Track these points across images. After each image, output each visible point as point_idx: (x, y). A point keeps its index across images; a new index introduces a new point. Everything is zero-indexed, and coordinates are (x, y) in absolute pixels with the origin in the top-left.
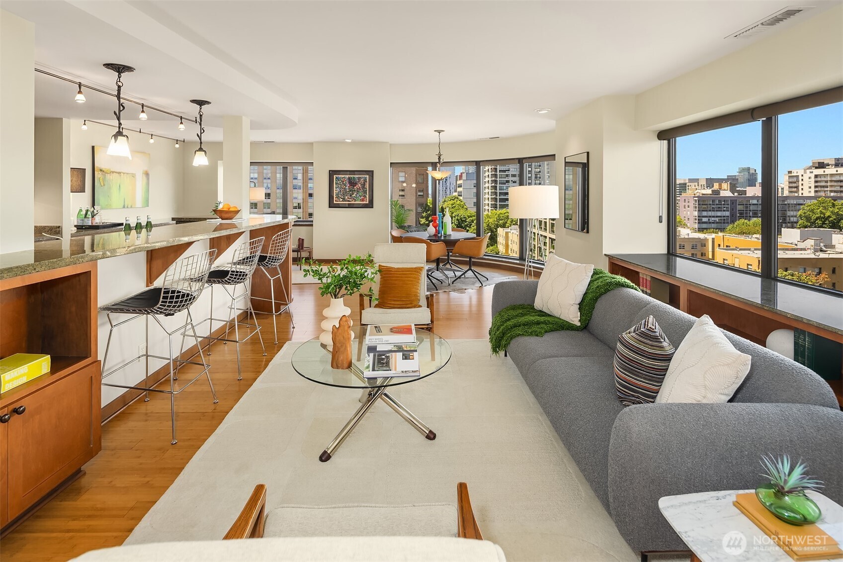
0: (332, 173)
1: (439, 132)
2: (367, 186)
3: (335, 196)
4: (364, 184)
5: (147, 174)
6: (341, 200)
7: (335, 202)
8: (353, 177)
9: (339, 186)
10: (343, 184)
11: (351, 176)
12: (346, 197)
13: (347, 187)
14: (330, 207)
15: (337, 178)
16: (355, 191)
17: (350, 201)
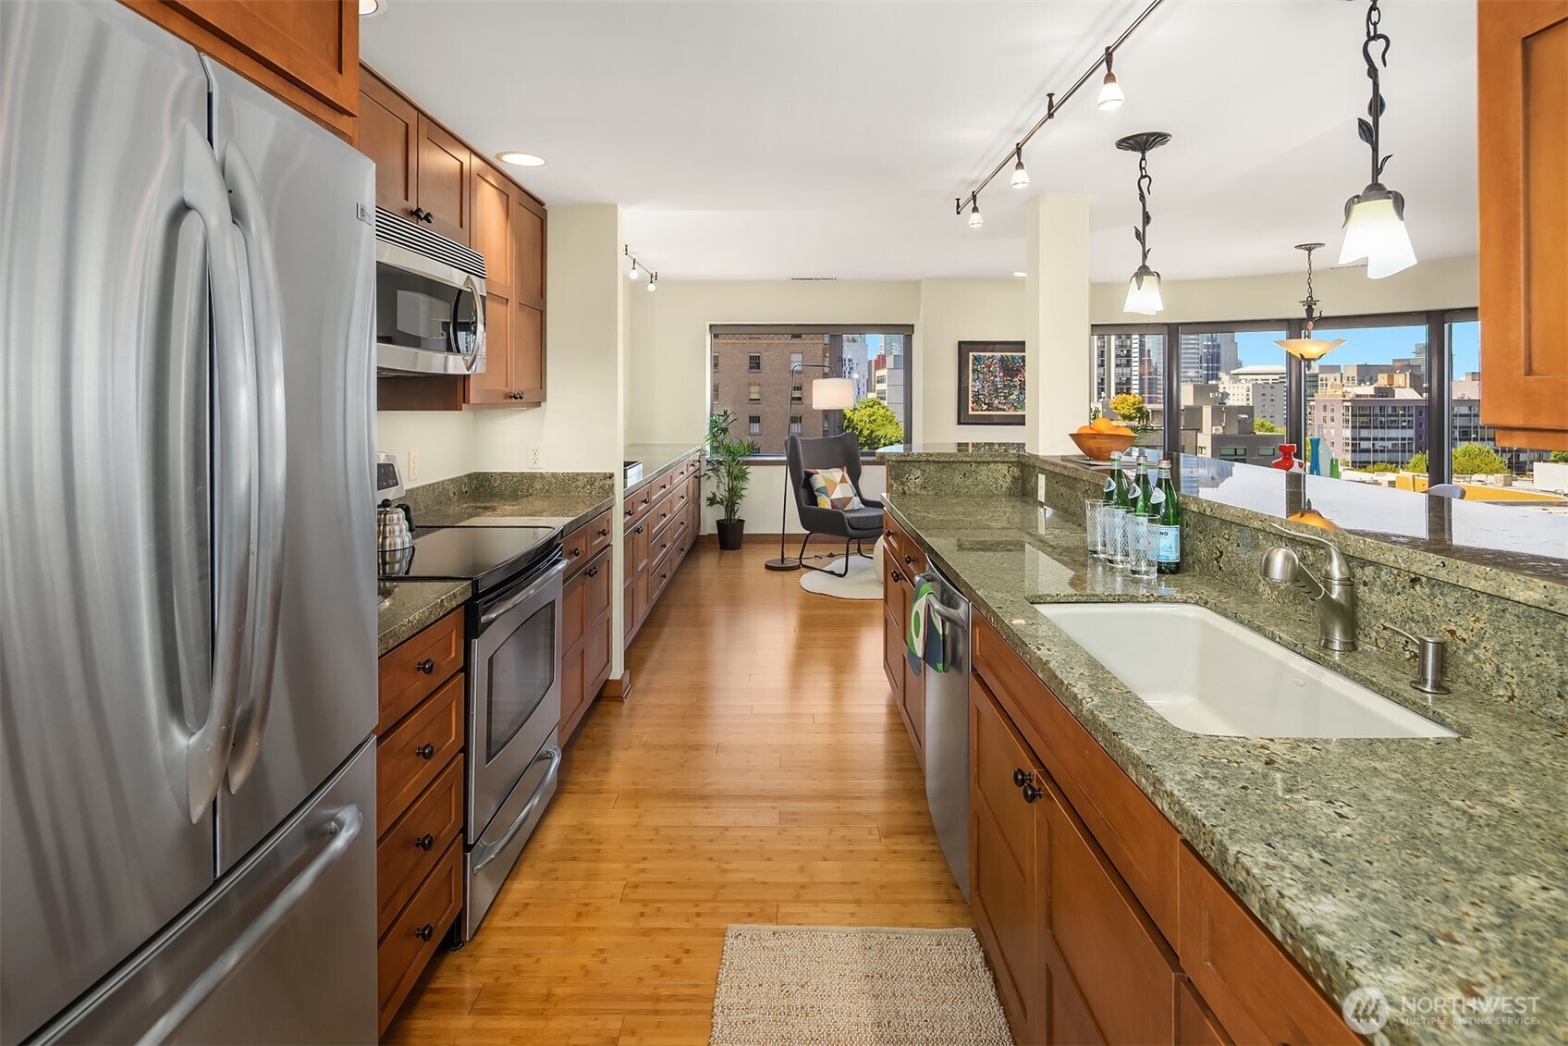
0: (964, 347)
1: (1309, 248)
3: (970, 399)
6: (985, 407)
7: (971, 412)
8: (1012, 356)
9: (981, 376)
10: (989, 371)
11: (1008, 354)
12: (996, 402)
13: (998, 379)
14: (959, 423)
15: (975, 358)
16: (1015, 387)
17: (1004, 410)
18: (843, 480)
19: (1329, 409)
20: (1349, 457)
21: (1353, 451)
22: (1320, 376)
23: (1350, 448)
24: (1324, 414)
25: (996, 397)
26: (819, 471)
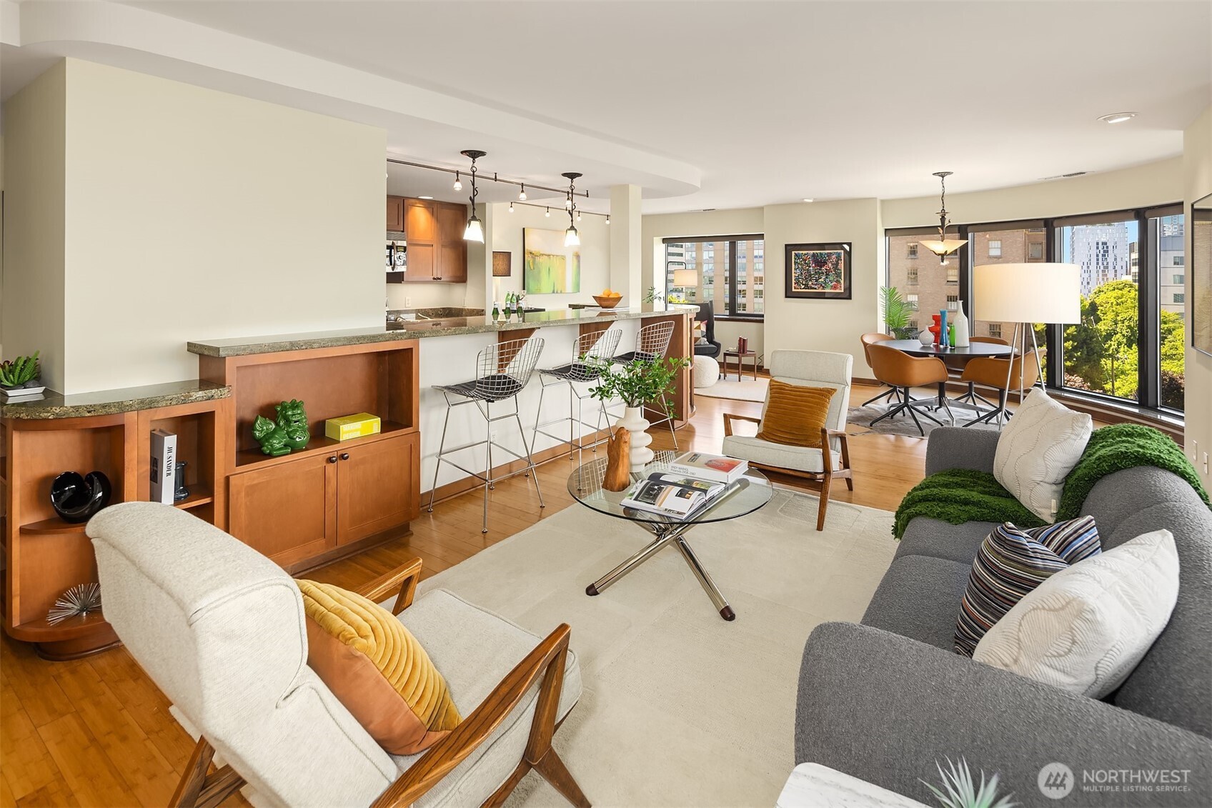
0: (789, 248)
1: (942, 175)
2: (841, 265)
3: (793, 281)
4: (837, 264)
5: (578, 257)
6: (803, 287)
7: (793, 290)
8: (820, 253)
9: (800, 266)
10: (805, 263)
11: (817, 252)
12: (810, 283)
13: (811, 268)
14: (786, 297)
15: (796, 255)
16: (823, 273)
17: (816, 289)
25: (810, 280)
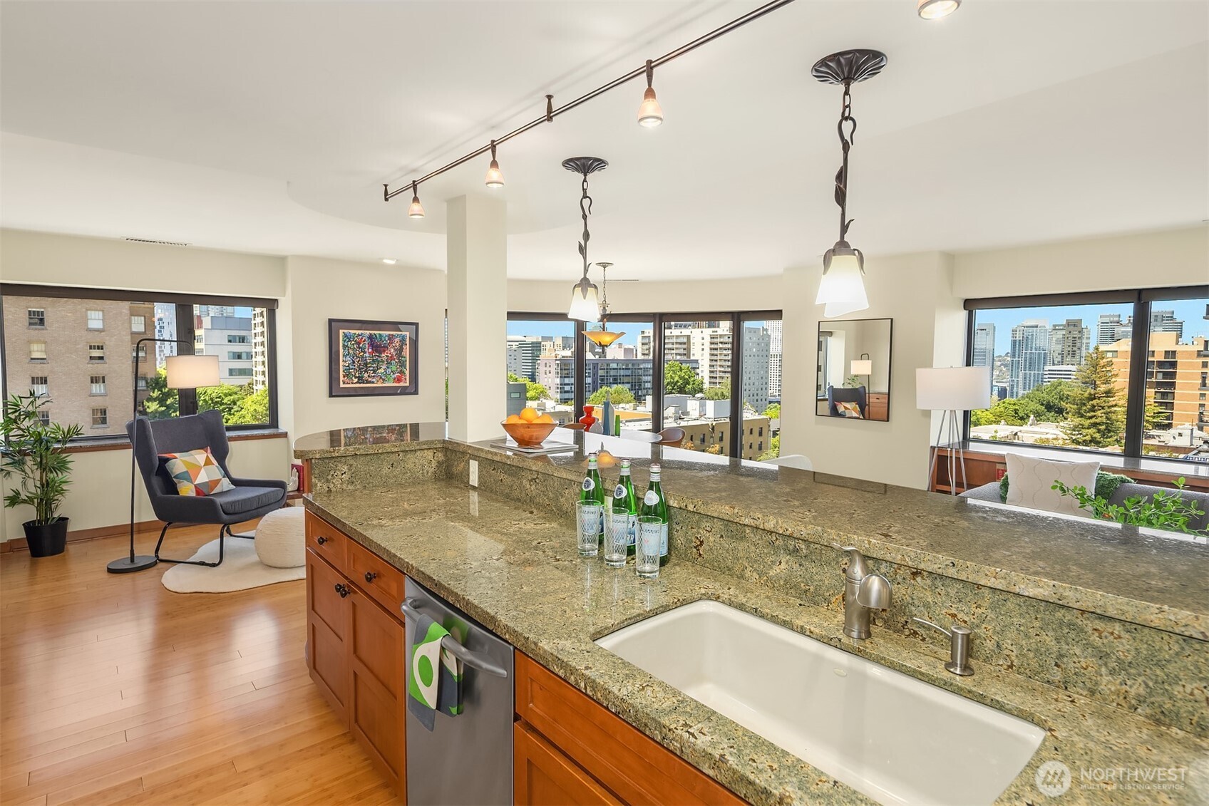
0: (333, 325)
2: (407, 351)
3: (342, 373)
4: (401, 349)
6: (356, 380)
7: (342, 385)
8: (380, 335)
9: (351, 352)
10: (359, 348)
11: (376, 332)
12: (366, 375)
13: (367, 355)
14: (331, 395)
15: (345, 335)
16: (383, 362)
17: (373, 383)
18: (208, 463)
19: (548, 365)
20: (558, 396)
21: (561, 392)
22: (542, 343)
23: (559, 390)
24: (545, 369)
25: (365, 371)
26: (176, 455)
